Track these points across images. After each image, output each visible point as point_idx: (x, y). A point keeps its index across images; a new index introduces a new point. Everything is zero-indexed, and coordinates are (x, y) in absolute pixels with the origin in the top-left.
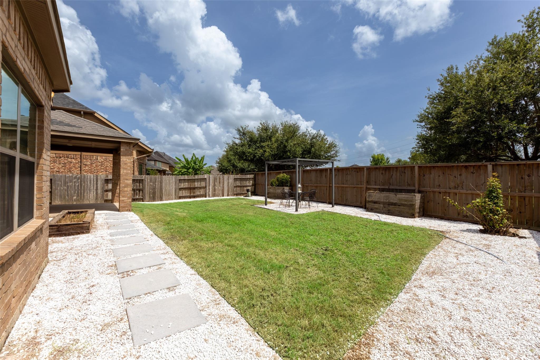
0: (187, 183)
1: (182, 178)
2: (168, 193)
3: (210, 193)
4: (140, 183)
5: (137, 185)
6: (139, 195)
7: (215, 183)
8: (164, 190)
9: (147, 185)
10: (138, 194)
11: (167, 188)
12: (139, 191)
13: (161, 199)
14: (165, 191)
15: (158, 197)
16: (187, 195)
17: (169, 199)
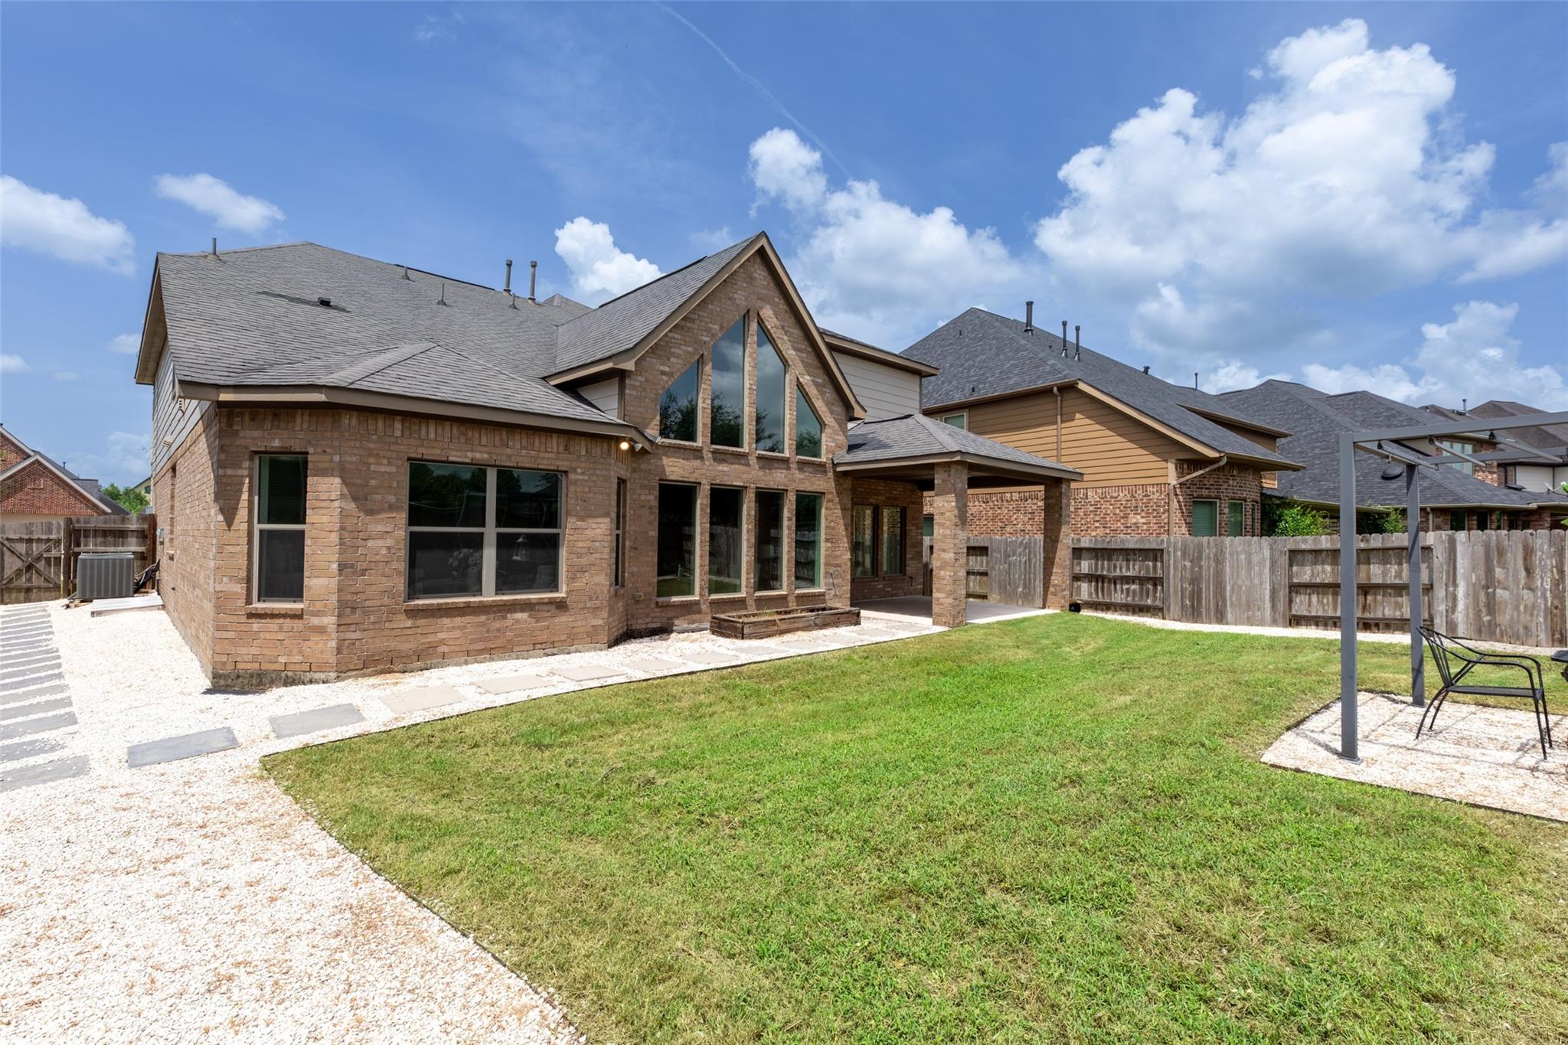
0: (1328, 568)
1: (1304, 547)
2: (1244, 602)
3: (1460, 616)
4: (1155, 560)
5: (1148, 567)
6: (1155, 598)
7: (1489, 571)
8: (1228, 588)
9: (1175, 569)
10: (1151, 593)
11: (1240, 582)
12: (1155, 585)
13: (1221, 618)
14: (1232, 590)
15: (1208, 610)
16: (1330, 614)
17: (1250, 622)
